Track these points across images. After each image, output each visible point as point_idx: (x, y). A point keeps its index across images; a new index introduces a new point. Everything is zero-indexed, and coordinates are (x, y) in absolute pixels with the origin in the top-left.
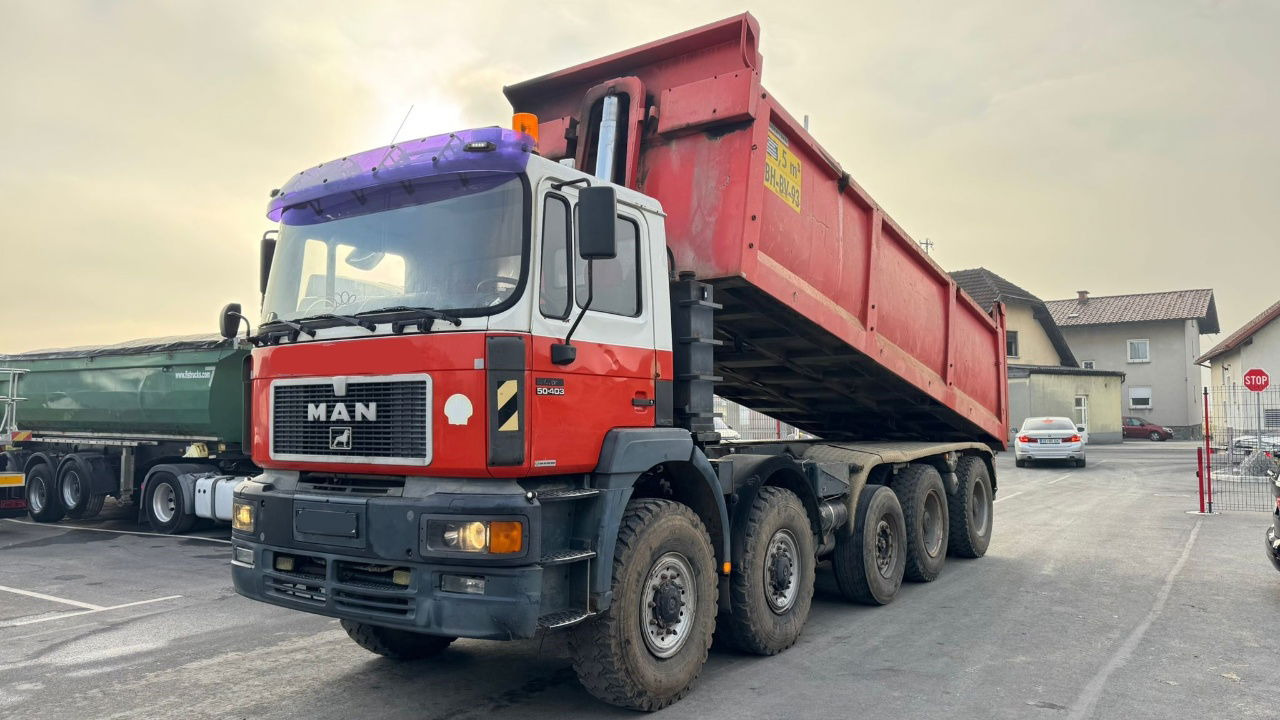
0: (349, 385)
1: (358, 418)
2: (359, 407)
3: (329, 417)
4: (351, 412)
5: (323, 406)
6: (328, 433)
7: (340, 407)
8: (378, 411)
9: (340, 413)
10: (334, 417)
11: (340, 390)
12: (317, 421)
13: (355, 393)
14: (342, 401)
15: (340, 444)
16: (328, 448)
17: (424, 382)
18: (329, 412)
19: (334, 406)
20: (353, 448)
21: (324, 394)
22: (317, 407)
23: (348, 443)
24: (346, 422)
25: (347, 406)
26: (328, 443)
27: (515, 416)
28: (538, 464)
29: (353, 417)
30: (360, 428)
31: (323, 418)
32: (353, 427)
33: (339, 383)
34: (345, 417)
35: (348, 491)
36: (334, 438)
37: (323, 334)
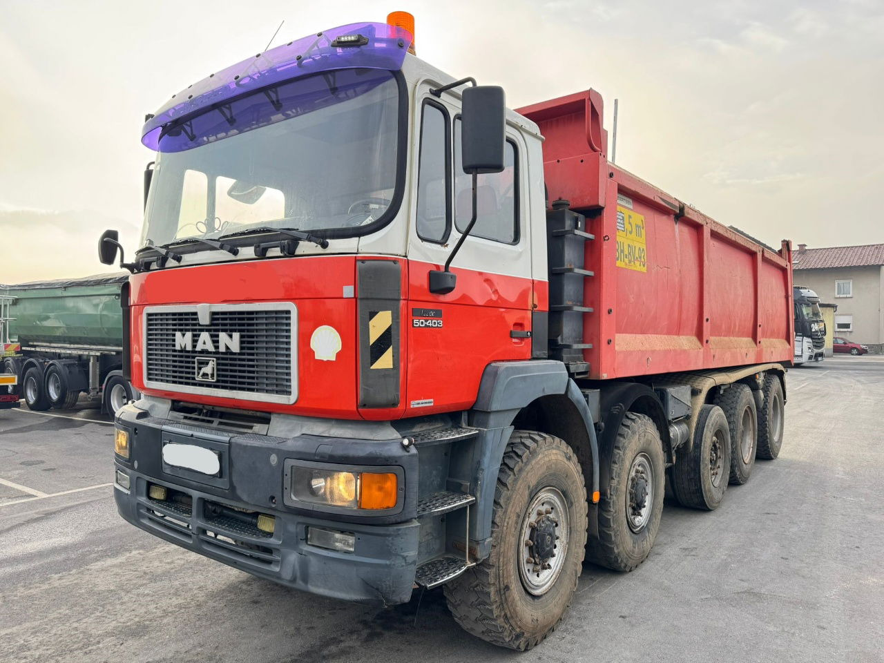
0: (214, 313)
1: (222, 349)
2: (223, 337)
3: (194, 346)
4: (216, 343)
5: (189, 335)
6: (194, 363)
7: (205, 336)
8: (242, 342)
9: (204, 343)
10: (199, 347)
11: (204, 319)
12: (183, 350)
13: (220, 322)
14: (207, 330)
15: (205, 375)
16: (194, 379)
17: (288, 312)
18: (195, 341)
19: (199, 335)
20: (218, 381)
21: (187, 322)
22: (184, 335)
23: (212, 375)
24: (211, 353)
25: (212, 336)
26: (194, 373)
27: (389, 352)
28: (415, 404)
29: (217, 347)
30: (225, 358)
31: (189, 348)
32: (218, 359)
33: (204, 311)
34: (210, 347)
35: (215, 425)
36: (200, 369)
37: (188, 259)
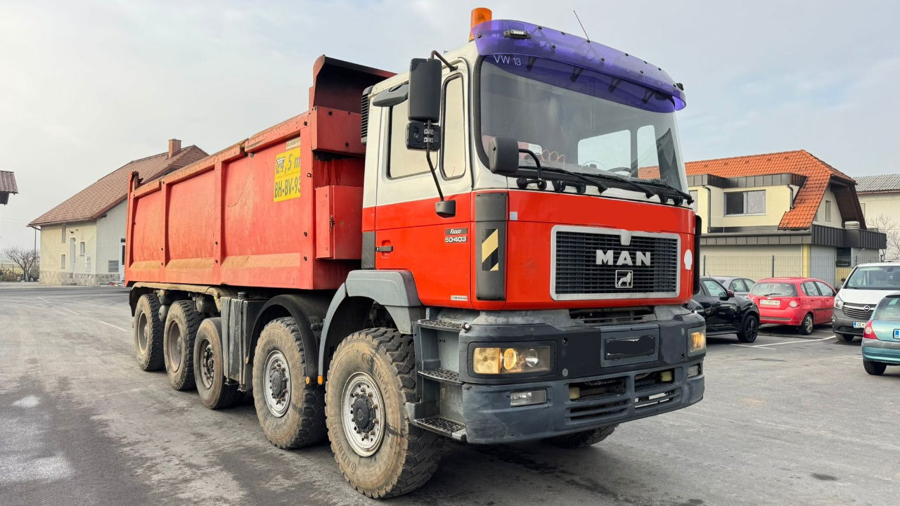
0: (633, 237)
1: (639, 263)
2: (639, 255)
3: (615, 262)
4: (634, 259)
6: (614, 275)
7: (625, 254)
9: (625, 259)
10: (620, 262)
11: (625, 240)
12: (604, 265)
13: (638, 244)
14: (627, 250)
15: (624, 283)
16: (614, 287)
17: (676, 240)
18: (616, 258)
20: (634, 287)
21: (612, 243)
22: (605, 253)
23: (630, 283)
24: (630, 266)
25: (630, 254)
26: (614, 283)
29: (634, 262)
30: (640, 271)
31: (611, 263)
32: (634, 271)
33: (625, 237)
34: (629, 262)
36: (619, 279)
37: (611, 192)
